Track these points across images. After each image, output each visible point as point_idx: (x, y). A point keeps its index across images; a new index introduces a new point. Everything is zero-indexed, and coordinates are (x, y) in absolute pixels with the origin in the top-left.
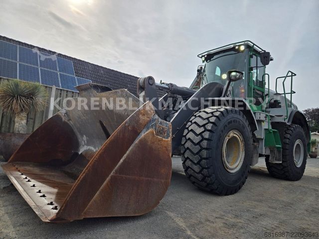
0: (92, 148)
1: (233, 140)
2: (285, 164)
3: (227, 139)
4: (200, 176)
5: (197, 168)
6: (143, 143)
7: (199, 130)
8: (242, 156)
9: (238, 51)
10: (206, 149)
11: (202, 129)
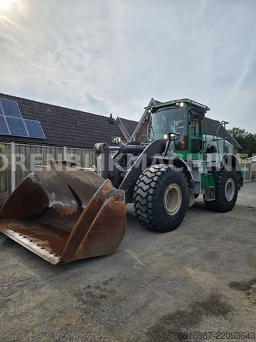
0: (61, 203)
1: (173, 191)
2: (217, 200)
3: (167, 191)
4: (148, 221)
5: (145, 216)
6: (107, 208)
7: (146, 188)
8: (180, 201)
9: (179, 107)
10: (152, 202)
11: (148, 187)
